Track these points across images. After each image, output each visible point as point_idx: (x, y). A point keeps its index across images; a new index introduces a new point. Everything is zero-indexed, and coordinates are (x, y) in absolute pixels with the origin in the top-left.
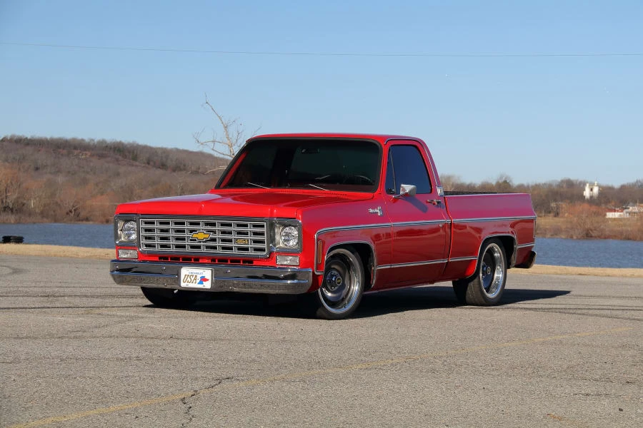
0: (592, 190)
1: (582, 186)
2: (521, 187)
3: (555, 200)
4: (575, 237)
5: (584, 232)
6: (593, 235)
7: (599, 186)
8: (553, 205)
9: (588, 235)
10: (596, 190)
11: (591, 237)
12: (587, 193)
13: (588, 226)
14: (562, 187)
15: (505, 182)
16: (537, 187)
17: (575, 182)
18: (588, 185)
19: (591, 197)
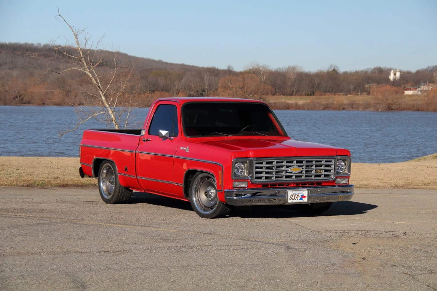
0: (395, 74)
1: (388, 72)
2: (345, 73)
3: (368, 83)
4: (380, 110)
5: (387, 106)
6: (393, 108)
7: (400, 72)
8: (367, 86)
9: (389, 108)
10: (398, 74)
11: (392, 109)
12: (392, 77)
13: (390, 101)
14: (375, 73)
15: (334, 70)
16: (357, 73)
17: (384, 69)
18: (392, 71)
19: (394, 80)
